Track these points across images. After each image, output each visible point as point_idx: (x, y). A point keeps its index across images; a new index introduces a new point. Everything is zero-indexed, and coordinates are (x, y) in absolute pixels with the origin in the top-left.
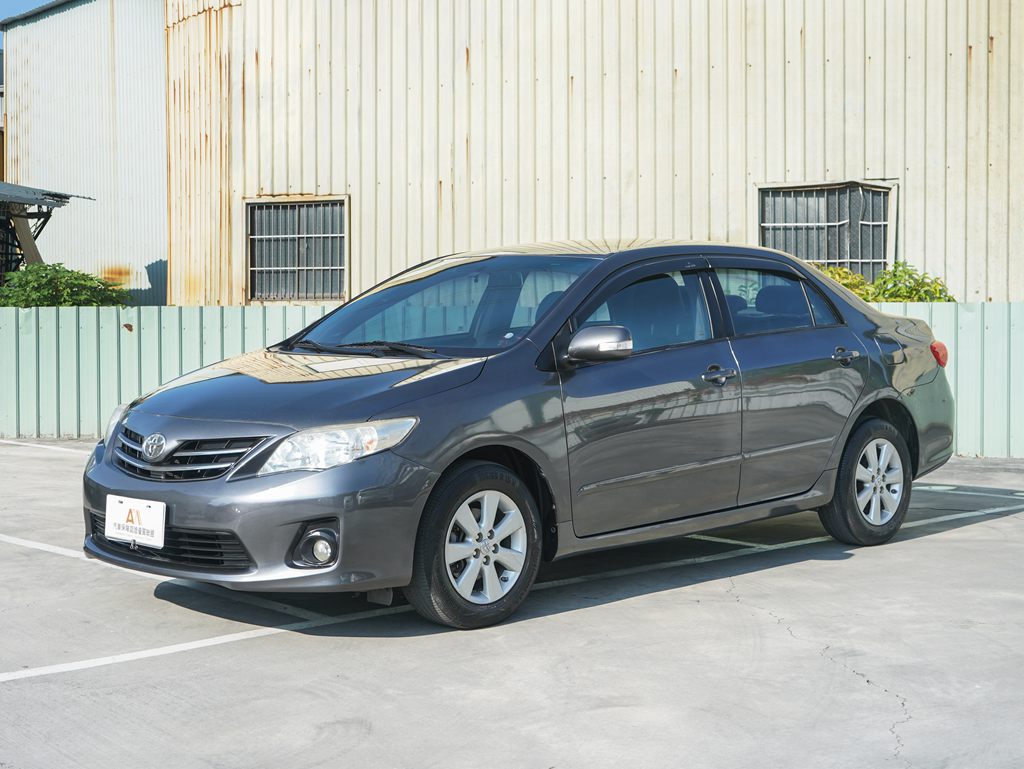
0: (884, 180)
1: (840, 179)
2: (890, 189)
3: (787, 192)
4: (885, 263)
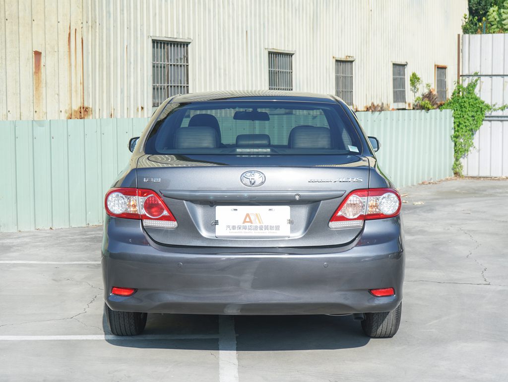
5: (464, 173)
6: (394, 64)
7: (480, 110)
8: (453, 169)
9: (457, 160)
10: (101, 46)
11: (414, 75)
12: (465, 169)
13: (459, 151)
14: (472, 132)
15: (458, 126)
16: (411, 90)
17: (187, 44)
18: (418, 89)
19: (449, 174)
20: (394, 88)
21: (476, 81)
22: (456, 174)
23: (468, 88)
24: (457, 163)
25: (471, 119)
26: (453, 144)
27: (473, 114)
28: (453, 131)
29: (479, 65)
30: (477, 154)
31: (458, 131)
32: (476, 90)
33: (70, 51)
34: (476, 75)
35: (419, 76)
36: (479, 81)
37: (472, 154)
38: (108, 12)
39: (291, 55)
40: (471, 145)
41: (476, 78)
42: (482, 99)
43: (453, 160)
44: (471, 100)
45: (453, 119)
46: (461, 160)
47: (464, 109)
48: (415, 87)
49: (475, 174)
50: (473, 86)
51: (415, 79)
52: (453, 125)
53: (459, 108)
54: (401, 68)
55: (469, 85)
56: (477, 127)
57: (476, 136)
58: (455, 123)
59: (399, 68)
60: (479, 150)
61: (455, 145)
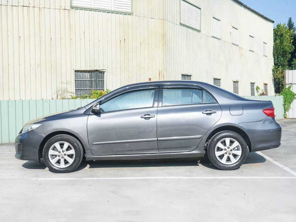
0: (103, 70)
1: (94, 69)
2: (105, 72)
3: (81, 71)
4: (104, 89)
5: (288, 117)
6: (251, 83)
7: (293, 96)
8: (284, 116)
9: (285, 113)
10: (168, 76)
11: (257, 87)
12: (288, 115)
13: (286, 110)
14: (290, 103)
15: (285, 101)
16: (257, 92)
17: (191, 76)
18: (259, 92)
19: (283, 117)
20: (251, 91)
21: (291, 86)
22: (285, 117)
23: (288, 88)
24: (285, 114)
25: (290, 99)
26: (283, 107)
27: (291, 97)
28: (283, 103)
29: (292, 80)
30: (292, 110)
31: (285, 103)
32: (291, 89)
33: (159, 78)
34: (291, 84)
35: (259, 87)
36: (292, 86)
37: (290, 111)
38: (170, 65)
39: (220, 79)
40: (290, 107)
41: (291, 85)
42: (293, 92)
43: (284, 112)
44: (290, 92)
45: (283, 99)
46: (287, 113)
47: (287, 95)
48: (258, 91)
49: (292, 117)
50: (290, 87)
51: (258, 88)
52: (283, 101)
53: (285, 95)
54: (253, 84)
55: (289, 87)
56: (292, 101)
57: (292, 104)
58: (284, 100)
59: (252, 84)
60: (293, 109)
61: (284, 108)
